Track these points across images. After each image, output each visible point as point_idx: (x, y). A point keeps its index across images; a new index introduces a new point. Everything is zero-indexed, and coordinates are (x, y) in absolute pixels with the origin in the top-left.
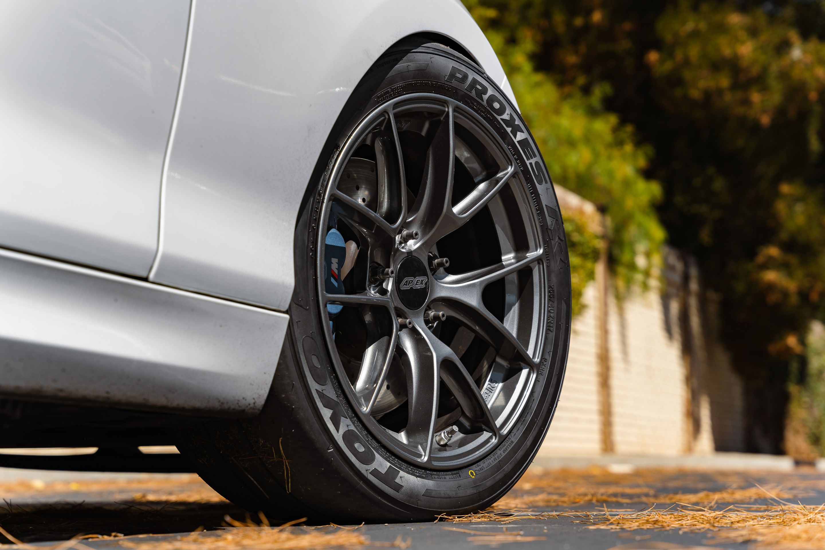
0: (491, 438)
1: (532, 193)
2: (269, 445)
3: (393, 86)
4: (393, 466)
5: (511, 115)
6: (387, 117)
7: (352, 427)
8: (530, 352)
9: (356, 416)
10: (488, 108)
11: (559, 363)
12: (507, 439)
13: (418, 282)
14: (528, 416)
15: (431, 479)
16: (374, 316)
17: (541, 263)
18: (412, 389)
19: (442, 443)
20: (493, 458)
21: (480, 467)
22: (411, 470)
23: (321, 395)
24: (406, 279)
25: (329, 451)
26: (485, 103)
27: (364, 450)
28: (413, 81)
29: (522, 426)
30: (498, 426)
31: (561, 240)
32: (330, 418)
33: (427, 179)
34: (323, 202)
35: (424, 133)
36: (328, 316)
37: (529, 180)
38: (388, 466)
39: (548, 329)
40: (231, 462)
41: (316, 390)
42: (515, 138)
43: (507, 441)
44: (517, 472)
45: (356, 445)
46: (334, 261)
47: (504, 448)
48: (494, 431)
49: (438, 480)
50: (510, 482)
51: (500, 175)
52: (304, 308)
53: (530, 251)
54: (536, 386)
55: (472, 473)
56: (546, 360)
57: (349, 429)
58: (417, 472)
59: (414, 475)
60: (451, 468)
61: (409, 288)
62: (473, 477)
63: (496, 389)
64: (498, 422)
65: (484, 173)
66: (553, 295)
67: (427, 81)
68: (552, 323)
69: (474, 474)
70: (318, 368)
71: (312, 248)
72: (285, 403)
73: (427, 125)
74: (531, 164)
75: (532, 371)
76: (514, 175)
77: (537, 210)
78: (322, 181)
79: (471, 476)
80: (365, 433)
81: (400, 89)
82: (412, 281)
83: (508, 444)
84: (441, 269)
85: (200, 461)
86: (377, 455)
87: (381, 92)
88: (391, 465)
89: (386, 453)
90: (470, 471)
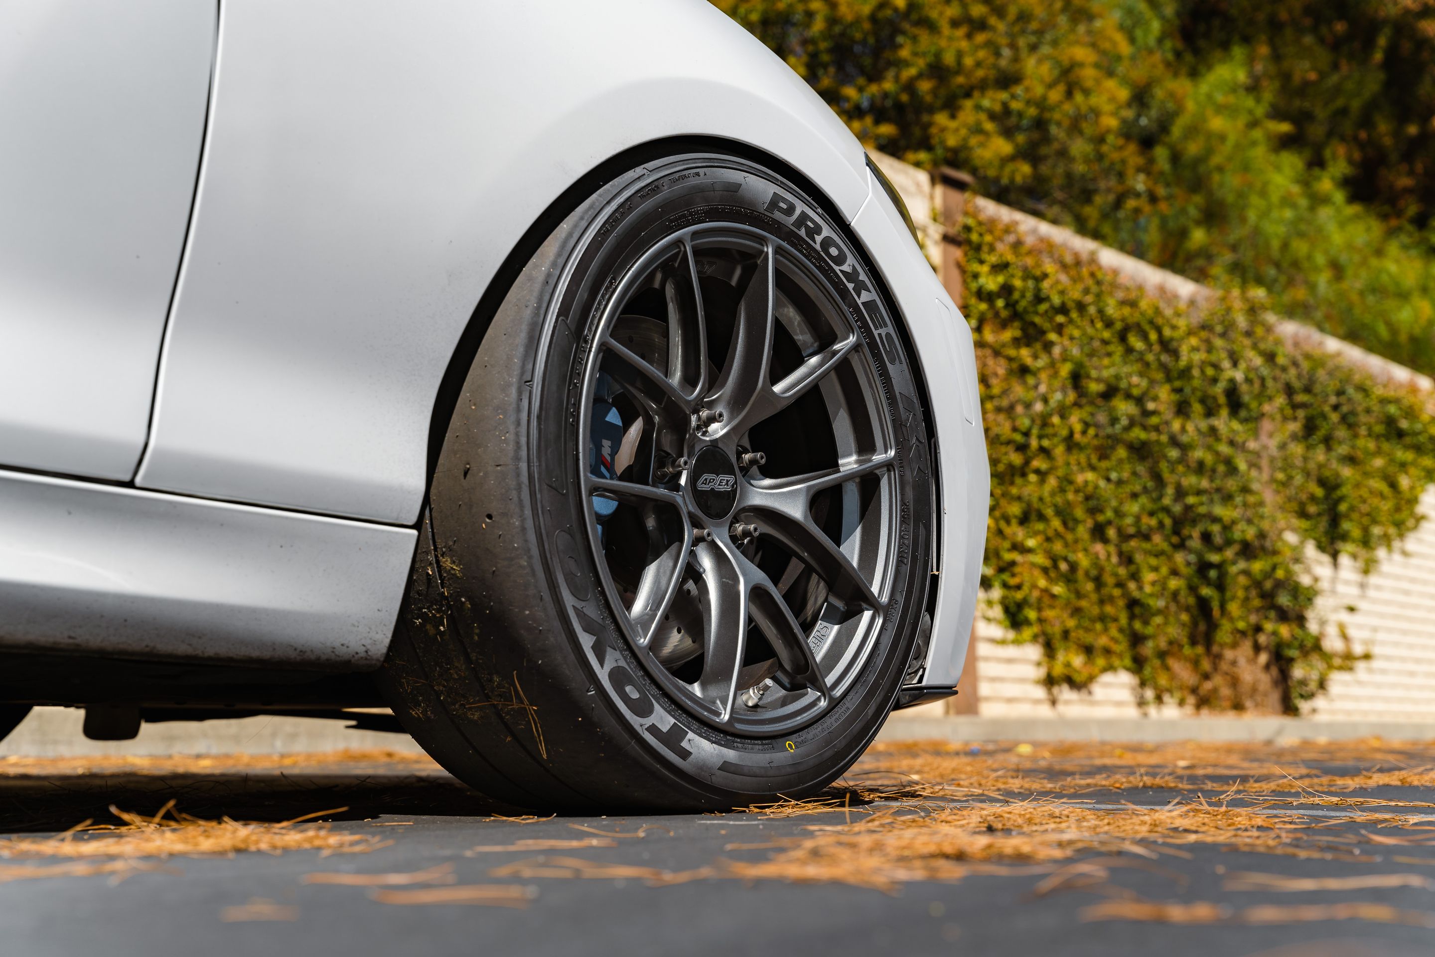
0: (819, 699)
1: (881, 375)
2: (506, 685)
3: (692, 209)
4: (678, 724)
5: (853, 266)
6: (683, 249)
7: (622, 663)
8: (875, 589)
9: (629, 648)
10: (822, 253)
11: (915, 607)
12: (841, 704)
13: (722, 483)
14: (871, 675)
15: (733, 748)
16: (659, 520)
17: (892, 470)
18: (710, 626)
19: (750, 704)
20: (821, 728)
21: (803, 738)
22: (704, 733)
23: (579, 613)
24: (705, 476)
25: (589, 694)
26: (818, 247)
27: (638, 696)
28: (719, 205)
29: (863, 688)
30: (829, 685)
31: (920, 442)
32: (592, 647)
33: (737, 343)
34: (590, 351)
35: (734, 282)
36: (594, 517)
37: (877, 356)
38: (672, 723)
39: (900, 562)
40: (454, 713)
41: (573, 606)
42: (859, 297)
43: (840, 707)
44: (853, 751)
45: (628, 689)
46: (606, 443)
47: (837, 716)
48: (825, 691)
49: (742, 750)
50: (842, 764)
51: (836, 347)
52: (558, 492)
53: (878, 452)
54: (882, 637)
55: (790, 745)
56: (896, 602)
57: (619, 665)
58: (713, 736)
59: (709, 740)
60: (761, 735)
61: (709, 489)
62: (792, 751)
63: (828, 637)
64: (829, 680)
65: (816, 345)
66: (908, 515)
67: (739, 207)
68: (906, 553)
69: (794, 748)
70: (577, 576)
71: (573, 411)
72: (530, 622)
73: (738, 272)
74: (880, 335)
75: (877, 616)
76: (856, 348)
77: (887, 398)
78: (590, 324)
79: (789, 749)
80: (640, 673)
81: (702, 214)
82: (714, 480)
83: (842, 710)
84: (755, 469)
85: (413, 713)
86: (656, 706)
87: (675, 215)
88: (676, 722)
89: (670, 705)
90: (788, 742)
